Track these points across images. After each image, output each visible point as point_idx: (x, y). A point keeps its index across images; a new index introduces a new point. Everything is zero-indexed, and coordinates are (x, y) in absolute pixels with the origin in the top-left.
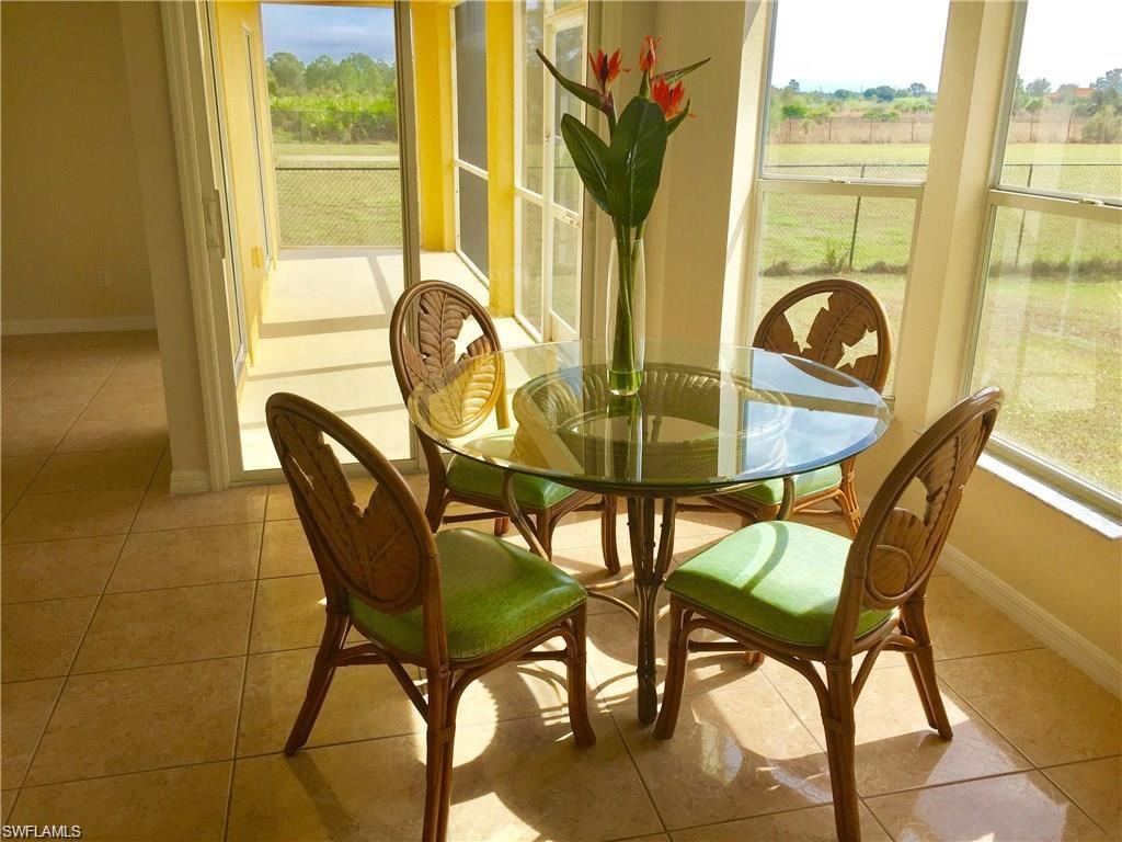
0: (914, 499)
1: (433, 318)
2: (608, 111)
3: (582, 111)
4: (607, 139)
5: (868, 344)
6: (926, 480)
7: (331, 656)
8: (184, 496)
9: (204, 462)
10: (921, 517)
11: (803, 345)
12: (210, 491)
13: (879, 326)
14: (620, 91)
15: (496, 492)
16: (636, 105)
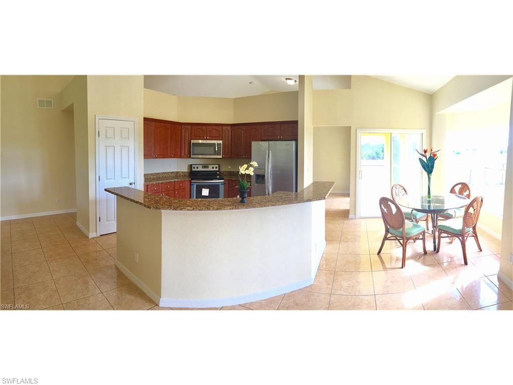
0: (471, 210)
1: (398, 189)
2: (426, 157)
3: (421, 157)
4: (426, 162)
5: (467, 192)
6: (473, 207)
7: (385, 238)
8: (351, 219)
9: (355, 214)
10: (473, 213)
11: (458, 193)
12: (355, 219)
13: (469, 189)
14: (428, 155)
15: (410, 217)
16: (430, 157)
